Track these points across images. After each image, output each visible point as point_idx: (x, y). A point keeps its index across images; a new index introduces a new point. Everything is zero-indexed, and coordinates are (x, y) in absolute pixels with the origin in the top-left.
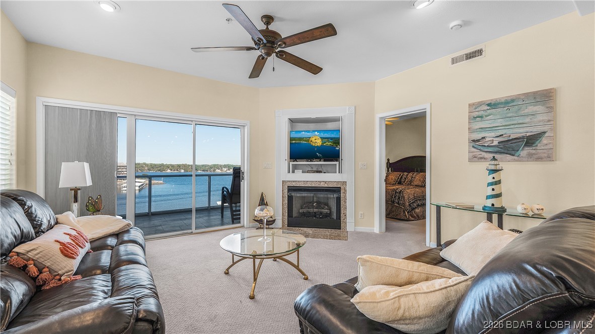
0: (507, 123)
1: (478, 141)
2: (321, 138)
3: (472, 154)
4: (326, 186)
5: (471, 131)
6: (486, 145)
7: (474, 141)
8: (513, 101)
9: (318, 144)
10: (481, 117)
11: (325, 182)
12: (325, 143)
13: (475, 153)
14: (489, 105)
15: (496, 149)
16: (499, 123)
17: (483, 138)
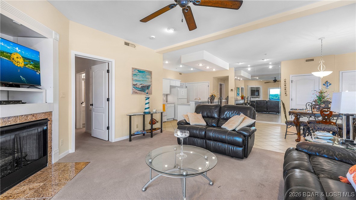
0: (143, 80)
1: (135, 85)
2: (23, 57)
3: (133, 91)
4: (34, 119)
5: (133, 80)
6: (137, 87)
7: (134, 85)
8: (144, 72)
9: (21, 65)
10: (136, 75)
11: (33, 115)
12: (27, 64)
13: (134, 90)
14: (138, 71)
15: (140, 89)
16: (141, 79)
17: (137, 84)
